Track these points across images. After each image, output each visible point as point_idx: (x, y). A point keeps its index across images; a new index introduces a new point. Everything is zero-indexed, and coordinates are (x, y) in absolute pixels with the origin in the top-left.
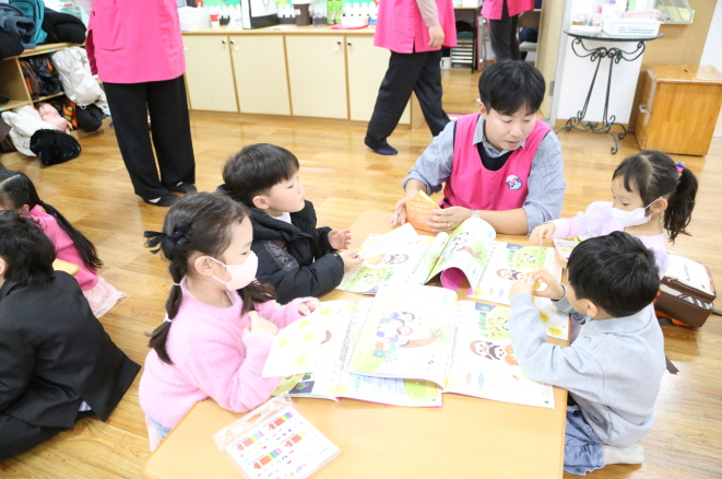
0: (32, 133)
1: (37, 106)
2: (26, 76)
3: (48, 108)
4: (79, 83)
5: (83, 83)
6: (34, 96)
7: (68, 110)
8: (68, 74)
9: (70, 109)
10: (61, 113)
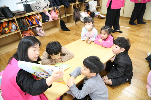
0: (84, 17)
1: (85, 12)
2: (85, 6)
3: (86, 12)
4: (92, 8)
5: (93, 8)
6: (85, 10)
7: (89, 13)
8: (91, 6)
9: (90, 13)
10: (88, 14)
